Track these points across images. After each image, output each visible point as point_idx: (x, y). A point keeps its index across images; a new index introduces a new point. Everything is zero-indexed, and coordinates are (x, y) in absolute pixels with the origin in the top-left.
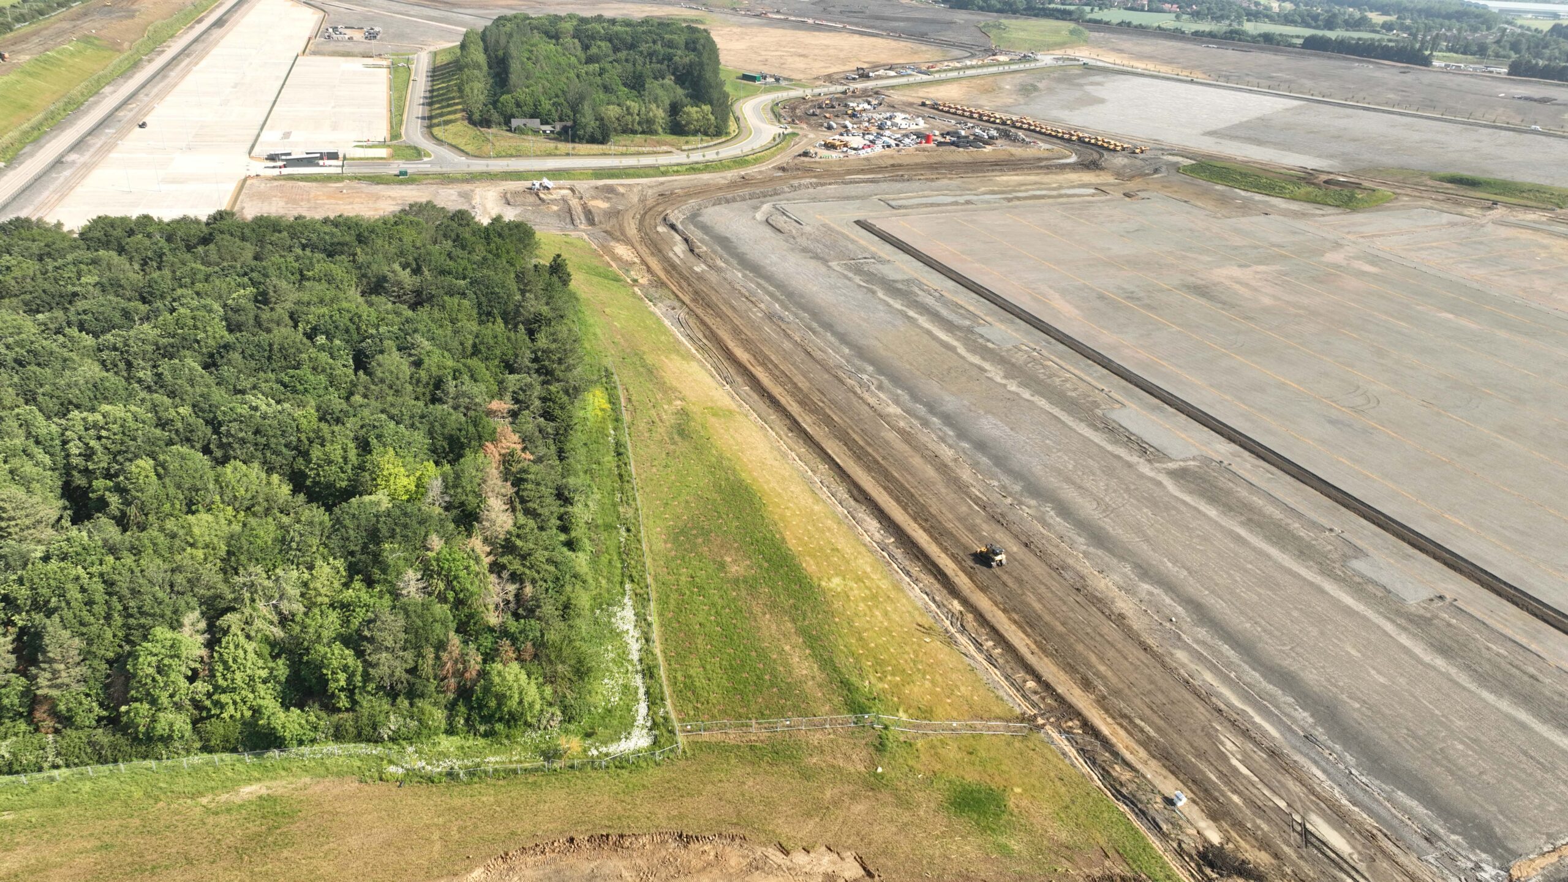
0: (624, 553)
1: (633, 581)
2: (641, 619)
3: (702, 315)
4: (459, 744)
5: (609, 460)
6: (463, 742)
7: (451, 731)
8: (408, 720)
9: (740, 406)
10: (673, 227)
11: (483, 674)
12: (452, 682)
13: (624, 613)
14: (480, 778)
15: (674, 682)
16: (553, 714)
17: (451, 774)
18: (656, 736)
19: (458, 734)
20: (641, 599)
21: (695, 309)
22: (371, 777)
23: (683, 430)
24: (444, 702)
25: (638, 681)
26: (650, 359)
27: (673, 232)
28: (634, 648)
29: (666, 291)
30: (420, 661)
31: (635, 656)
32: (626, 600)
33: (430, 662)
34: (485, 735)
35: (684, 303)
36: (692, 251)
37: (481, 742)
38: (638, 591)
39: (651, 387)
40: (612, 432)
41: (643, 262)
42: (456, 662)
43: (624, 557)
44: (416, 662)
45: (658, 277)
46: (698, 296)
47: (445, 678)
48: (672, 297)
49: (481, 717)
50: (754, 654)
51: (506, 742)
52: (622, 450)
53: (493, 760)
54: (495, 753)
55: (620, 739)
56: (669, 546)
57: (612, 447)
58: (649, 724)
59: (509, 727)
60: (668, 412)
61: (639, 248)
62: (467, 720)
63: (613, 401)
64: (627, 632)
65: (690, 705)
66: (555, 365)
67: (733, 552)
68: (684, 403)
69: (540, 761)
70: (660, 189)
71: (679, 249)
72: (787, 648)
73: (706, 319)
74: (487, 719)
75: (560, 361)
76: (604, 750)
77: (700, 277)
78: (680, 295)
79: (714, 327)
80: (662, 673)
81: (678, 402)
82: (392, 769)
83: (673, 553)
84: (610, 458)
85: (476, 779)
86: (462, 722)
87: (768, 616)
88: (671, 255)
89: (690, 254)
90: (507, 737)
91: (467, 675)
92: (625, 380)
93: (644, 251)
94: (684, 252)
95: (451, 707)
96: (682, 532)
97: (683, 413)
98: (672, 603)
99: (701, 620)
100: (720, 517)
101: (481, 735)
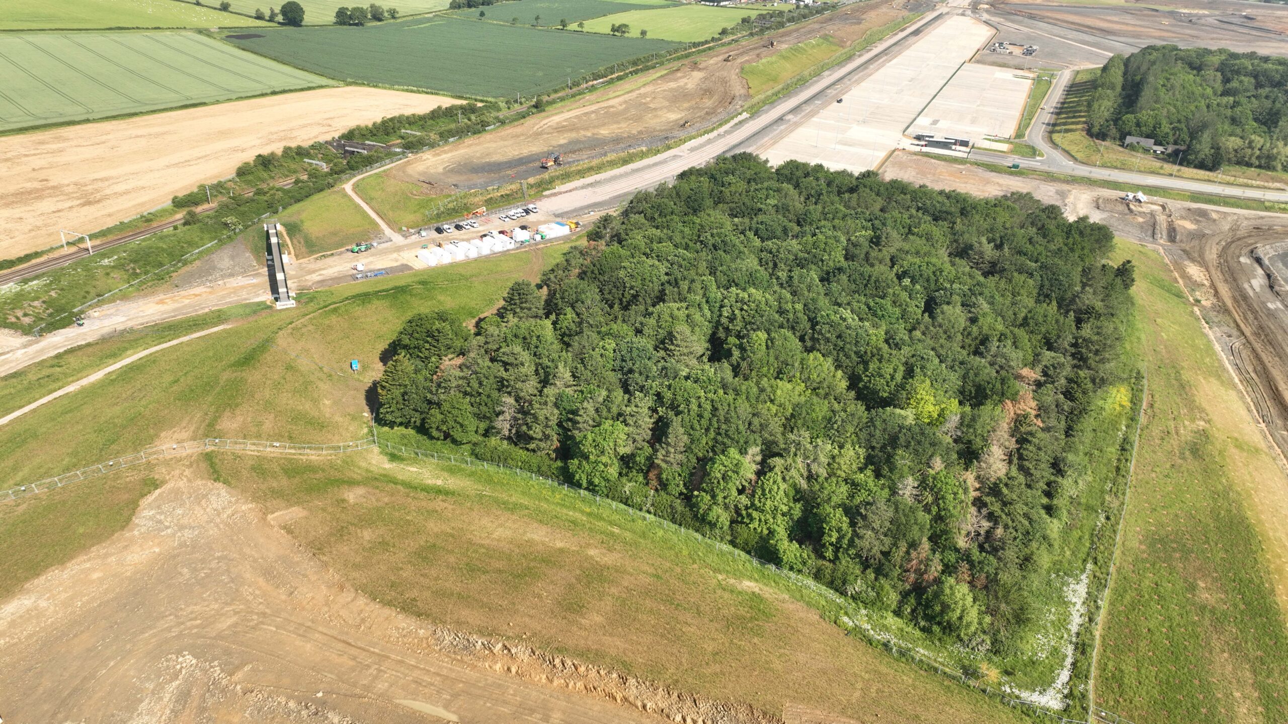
0: (1096, 536)
1: (1096, 563)
2: (1092, 599)
3: (1259, 350)
4: (900, 626)
5: (1112, 451)
6: (904, 626)
7: (898, 613)
8: (870, 589)
9: (1271, 447)
10: (1258, 261)
11: (938, 581)
12: (912, 577)
13: (1077, 587)
14: (907, 660)
15: (1103, 668)
16: (983, 641)
17: (886, 645)
18: (1068, 705)
19: (902, 618)
20: (1098, 583)
21: (1253, 342)
22: (829, 617)
23: (1198, 450)
24: (901, 588)
25: (1069, 650)
26: (1186, 376)
27: (1256, 266)
28: (1076, 622)
29: (1228, 318)
30: (894, 550)
31: (1074, 628)
32: (1083, 577)
33: (901, 554)
34: (923, 630)
35: (1243, 334)
36: (1271, 287)
37: (918, 633)
38: (1098, 574)
39: (1178, 400)
40: (1124, 428)
41: (1213, 286)
42: (921, 562)
43: (1096, 539)
44: (891, 549)
45: (1224, 303)
46: (1261, 331)
47: (908, 571)
48: (1232, 325)
49: (925, 614)
50: (1197, 682)
51: (937, 643)
52: (1128, 447)
53: (922, 652)
54: (925, 648)
55: (1034, 691)
56: (1143, 547)
57: (1119, 440)
58: (1066, 692)
59: (944, 633)
60: (1188, 428)
61: (1213, 272)
62: (913, 611)
63: (1135, 401)
64: (1074, 604)
65: (1112, 696)
66: (1091, 355)
67: (1209, 580)
68: (1207, 426)
69: (959, 673)
70: (1258, 223)
71: (1258, 282)
72: (1237, 694)
73: (1263, 356)
74: (930, 618)
75: (1097, 352)
76: (1017, 692)
77: (1271, 314)
78: (1242, 325)
79: (1269, 365)
80: (1095, 654)
81: (1202, 423)
82: (845, 619)
83: (1145, 555)
84: (1113, 450)
85: (904, 659)
86: (909, 610)
87: (1226, 655)
88: (1246, 286)
89: (1268, 290)
90: (940, 640)
91: (926, 576)
92: (1154, 387)
93: (1217, 276)
94: (1261, 286)
95: (905, 595)
96: (1161, 540)
97: (1204, 435)
98: (1128, 598)
99: (1151, 626)
100: (1207, 542)
101: (919, 627)
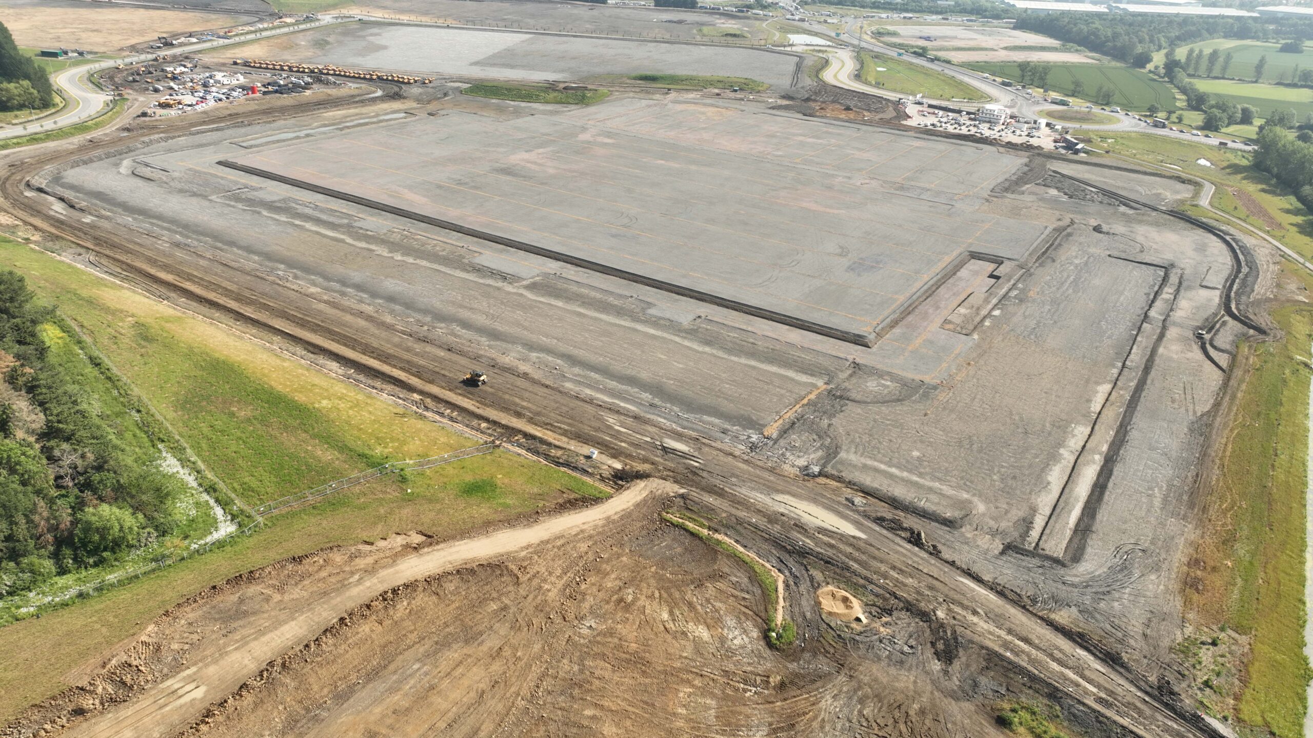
0: (144, 426)
1: (163, 441)
2: (184, 462)
3: (112, 255)
4: (74, 578)
6: (78, 576)
7: (62, 571)
8: (21, 575)
9: (184, 313)
10: (40, 190)
11: (75, 523)
12: (50, 537)
13: (168, 462)
14: (108, 590)
15: (235, 490)
16: (149, 533)
17: (81, 595)
18: (239, 523)
19: (70, 572)
20: (177, 451)
21: (101, 251)
22: (7, 621)
23: (146, 336)
24: (47, 553)
25: (205, 497)
26: (84, 293)
27: (43, 195)
28: (191, 481)
29: (64, 242)
30: (14, 527)
31: (194, 484)
32: (164, 454)
33: (24, 527)
34: (96, 565)
35: (88, 248)
36: (72, 207)
37: (93, 571)
38: (172, 445)
39: (98, 313)
40: (80, 351)
41: (26, 223)
42: (48, 520)
43: (146, 429)
44: (11, 529)
45: (50, 233)
46: (97, 240)
47: (41, 536)
48: (73, 246)
49: (88, 552)
51: (117, 563)
52: (98, 361)
53: (112, 577)
54: (110, 573)
55: (211, 533)
57: (88, 361)
58: (229, 517)
59: (115, 553)
60: (125, 326)
61: (15, 212)
62: (75, 560)
63: (64, 329)
64: (178, 472)
67: (235, 404)
68: (135, 319)
69: (154, 565)
76: (202, 542)
77: (92, 226)
78: (81, 243)
79: (129, 261)
80: (221, 485)
81: (130, 319)
82: (23, 610)
84: (90, 370)
85: (104, 592)
86: (71, 561)
88: (52, 213)
89: (71, 210)
90: (116, 560)
91: (62, 526)
94: (64, 209)
96: (186, 402)
97: (138, 325)
